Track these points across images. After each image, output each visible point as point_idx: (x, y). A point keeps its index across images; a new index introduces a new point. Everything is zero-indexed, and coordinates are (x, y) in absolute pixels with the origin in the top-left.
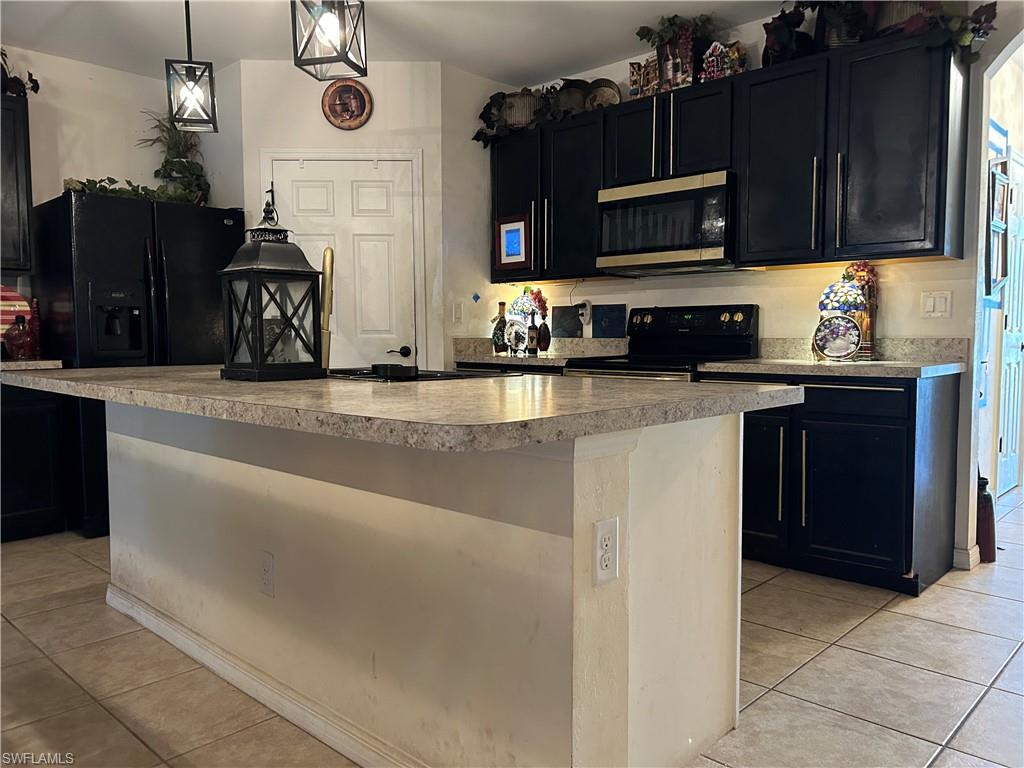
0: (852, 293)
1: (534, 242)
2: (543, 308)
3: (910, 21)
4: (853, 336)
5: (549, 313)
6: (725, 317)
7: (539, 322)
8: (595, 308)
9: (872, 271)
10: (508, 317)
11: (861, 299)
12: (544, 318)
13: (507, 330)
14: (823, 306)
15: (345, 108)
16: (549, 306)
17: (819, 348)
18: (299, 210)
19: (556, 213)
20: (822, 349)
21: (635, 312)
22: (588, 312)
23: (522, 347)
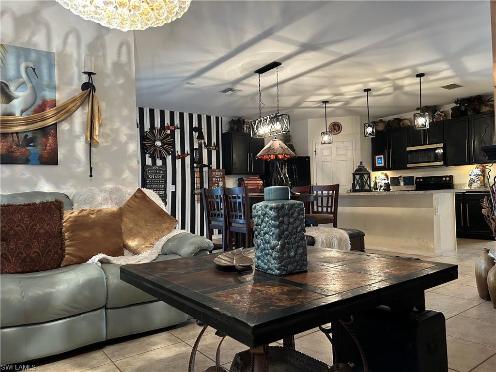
0: (478, 172)
1: (387, 161)
2: (387, 177)
3: (487, 111)
4: (479, 182)
5: (389, 179)
6: (444, 179)
7: (387, 182)
8: (404, 177)
9: (483, 166)
10: (377, 181)
11: (480, 173)
12: (388, 180)
13: (378, 184)
14: (470, 175)
15: (335, 129)
16: (389, 177)
17: (470, 185)
18: (322, 155)
19: (393, 153)
20: (471, 186)
21: (417, 178)
22: (402, 179)
23: (382, 189)
